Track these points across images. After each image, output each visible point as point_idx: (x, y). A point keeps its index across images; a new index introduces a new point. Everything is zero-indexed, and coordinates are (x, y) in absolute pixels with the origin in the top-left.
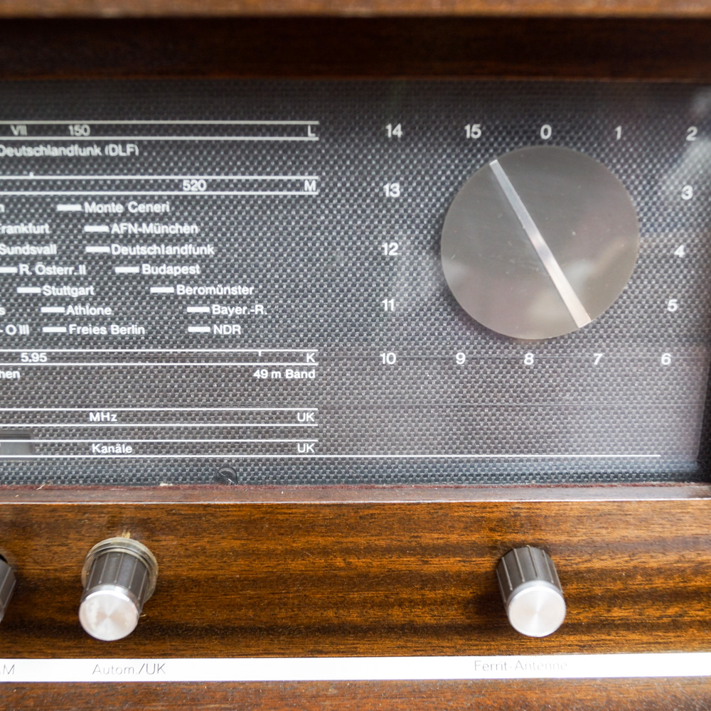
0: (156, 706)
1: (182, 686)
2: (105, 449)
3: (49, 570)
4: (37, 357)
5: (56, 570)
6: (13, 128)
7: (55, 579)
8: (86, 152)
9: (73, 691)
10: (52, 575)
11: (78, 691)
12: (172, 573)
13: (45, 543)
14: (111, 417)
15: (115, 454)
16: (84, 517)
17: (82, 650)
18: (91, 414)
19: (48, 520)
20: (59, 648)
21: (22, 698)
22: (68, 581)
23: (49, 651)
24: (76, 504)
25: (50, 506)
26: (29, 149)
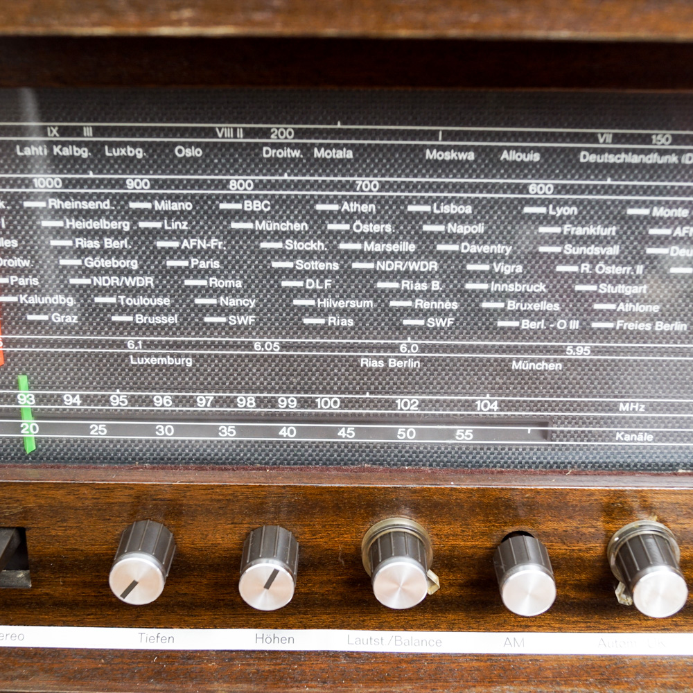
0: (667, 678)
1: (685, 659)
2: (628, 437)
3: (573, 550)
4: (582, 351)
5: (580, 550)
6: (599, 136)
7: (577, 558)
8: (664, 160)
9: (585, 663)
10: (575, 555)
11: (590, 662)
12: (688, 554)
13: (575, 525)
14: (639, 408)
15: (637, 441)
16: (618, 501)
17: (589, 624)
18: (621, 404)
19: (583, 504)
20: (568, 623)
21: (540, 669)
22: (589, 561)
23: (557, 626)
24: (613, 488)
25: (589, 490)
26: (611, 156)
